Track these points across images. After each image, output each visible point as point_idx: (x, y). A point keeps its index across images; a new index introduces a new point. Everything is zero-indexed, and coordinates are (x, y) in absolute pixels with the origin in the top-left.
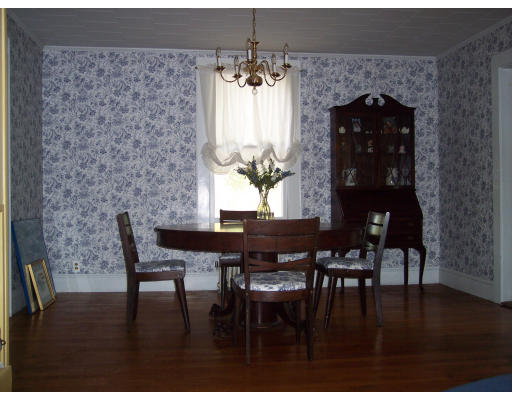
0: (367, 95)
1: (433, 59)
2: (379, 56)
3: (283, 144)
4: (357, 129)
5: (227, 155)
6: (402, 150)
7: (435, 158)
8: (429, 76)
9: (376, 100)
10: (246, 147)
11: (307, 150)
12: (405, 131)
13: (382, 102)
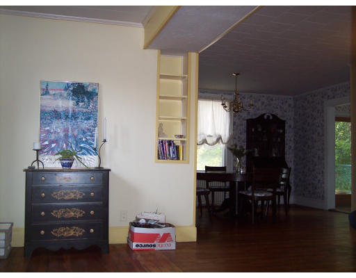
0: (264, 114)
1: (292, 97)
2: (268, 95)
3: (225, 135)
4: (260, 130)
5: (201, 140)
6: (279, 140)
7: (292, 144)
8: (290, 105)
9: (268, 116)
10: (208, 136)
11: (235, 138)
12: (281, 131)
13: (271, 118)
